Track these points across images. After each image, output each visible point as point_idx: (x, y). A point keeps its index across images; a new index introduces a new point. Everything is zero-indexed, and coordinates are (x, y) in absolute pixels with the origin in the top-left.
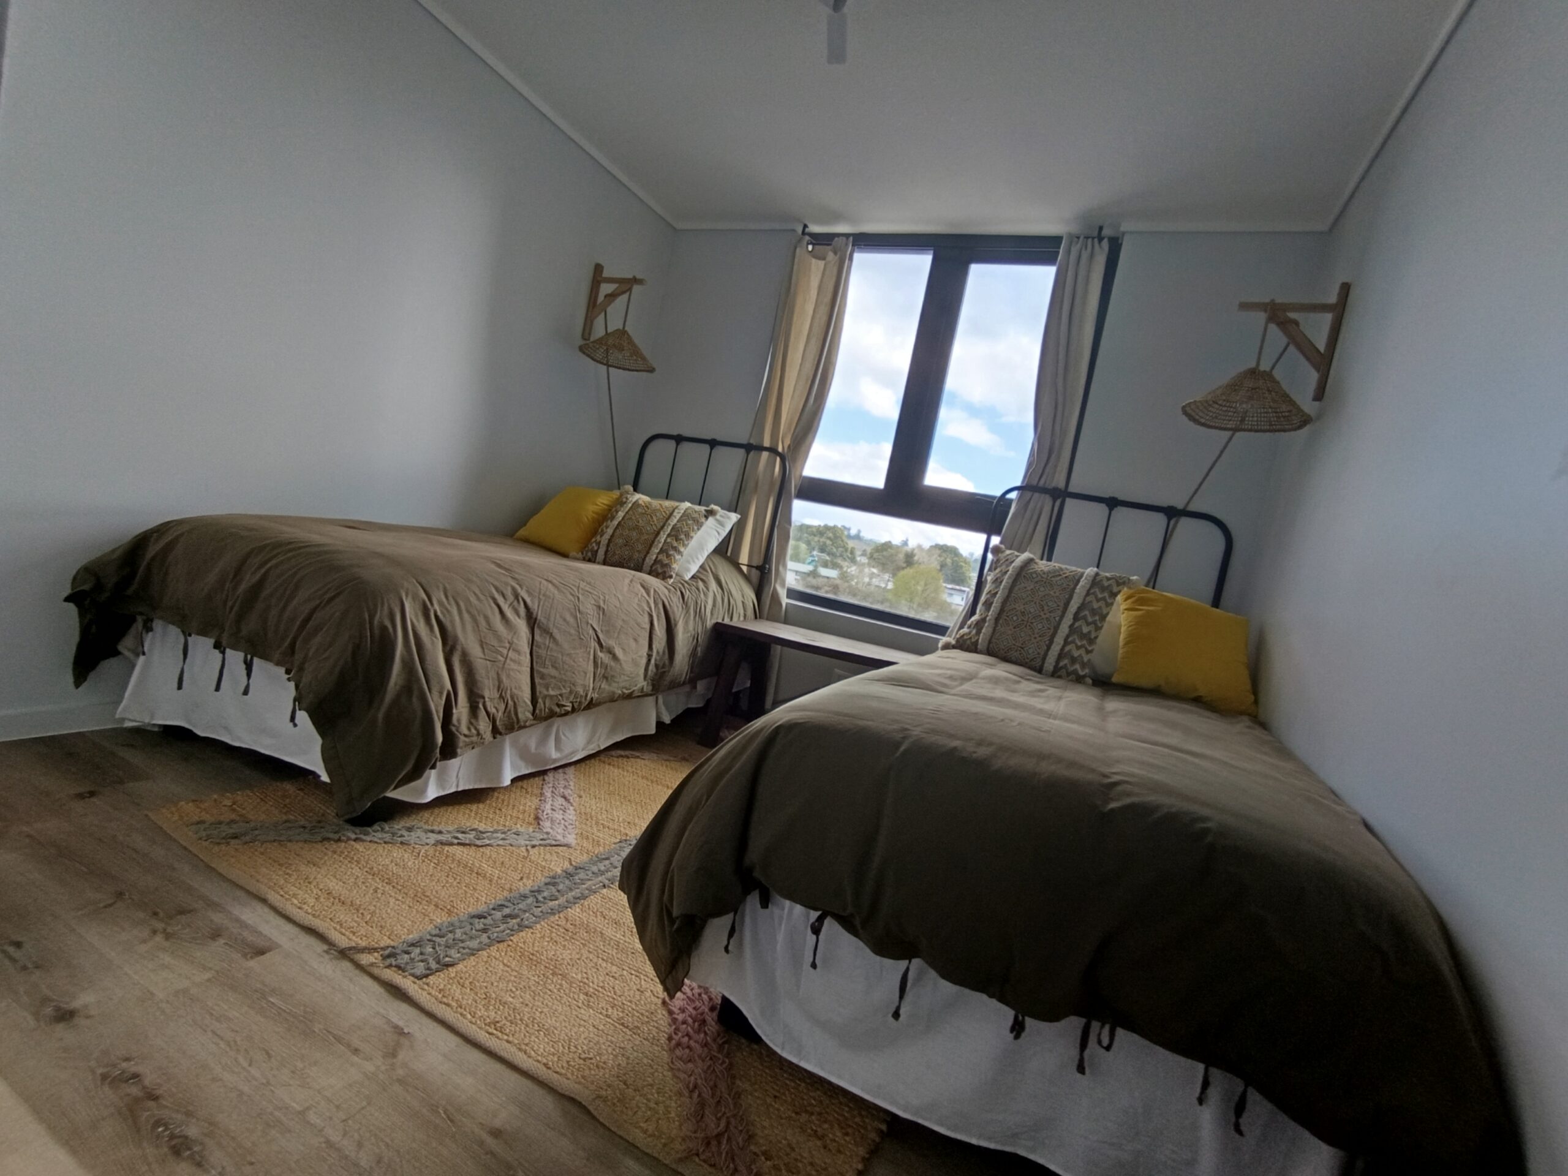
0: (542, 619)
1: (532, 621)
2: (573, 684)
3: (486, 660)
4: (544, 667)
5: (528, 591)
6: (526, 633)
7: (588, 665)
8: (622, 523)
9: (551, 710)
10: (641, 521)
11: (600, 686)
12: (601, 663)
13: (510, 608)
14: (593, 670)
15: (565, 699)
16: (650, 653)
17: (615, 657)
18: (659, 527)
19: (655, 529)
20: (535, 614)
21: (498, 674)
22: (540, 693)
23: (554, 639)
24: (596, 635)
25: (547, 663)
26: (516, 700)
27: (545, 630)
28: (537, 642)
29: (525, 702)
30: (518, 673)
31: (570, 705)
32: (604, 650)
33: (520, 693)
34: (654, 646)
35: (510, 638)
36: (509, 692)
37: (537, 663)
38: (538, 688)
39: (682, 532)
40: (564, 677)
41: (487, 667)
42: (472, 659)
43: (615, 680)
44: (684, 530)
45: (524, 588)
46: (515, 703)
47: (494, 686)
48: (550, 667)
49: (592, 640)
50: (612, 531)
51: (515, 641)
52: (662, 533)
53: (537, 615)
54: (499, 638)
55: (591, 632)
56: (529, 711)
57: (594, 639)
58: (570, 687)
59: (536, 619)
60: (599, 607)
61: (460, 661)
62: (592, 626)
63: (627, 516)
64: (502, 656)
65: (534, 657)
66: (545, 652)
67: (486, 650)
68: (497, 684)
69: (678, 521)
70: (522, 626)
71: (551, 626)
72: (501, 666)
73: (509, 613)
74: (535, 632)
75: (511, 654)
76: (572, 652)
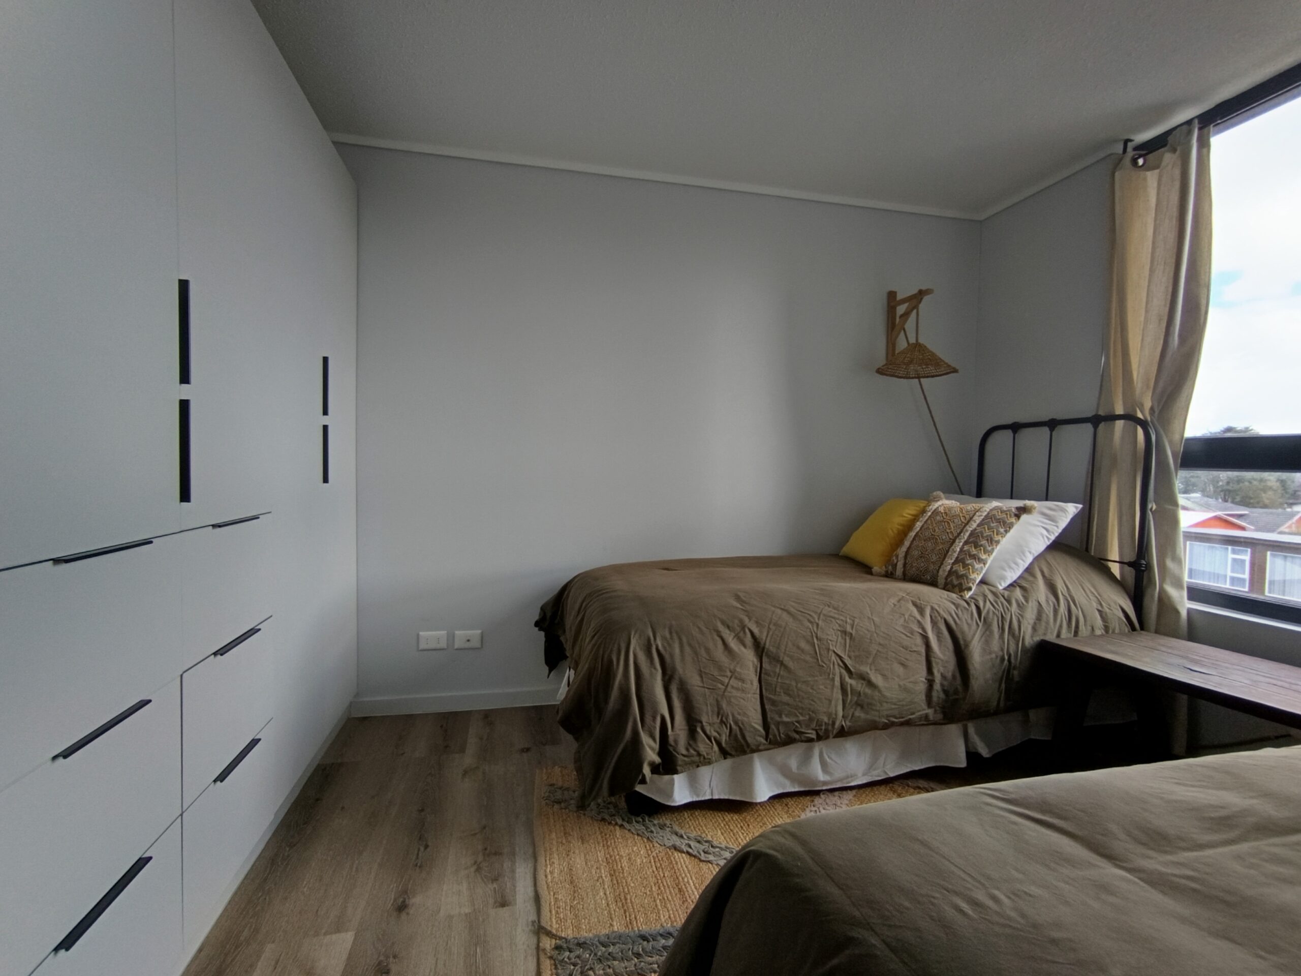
0: (771, 648)
1: (759, 649)
2: (813, 712)
3: (704, 687)
4: (775, 695)
5: (757, 622)
6: (753, 662)
7: (832, 692)
8: (919, 534)
9: (787, 736)
10: (937, 530)
11: (853, 714)
12: (852, 690)
13: (735, 639)
14: (840, 697)
15: (803, 726)
16: (930, 678)
17: (870, 684)
18: (955, 534)
19: (951, 537)
20: (762, 643)
21: (717, 701)
22: (772, 719)
23: (786, 667)
24: (843, 662)
25: (778, 689)
26: (741, 726)
27: (774, 659)
28: (766, 670)
29: (754, 728)
30: (742, 700)
31: (814, 732)
32: (854, 676)
33: (745, 719)
34: (935, 671)
35: (732, 667)
36: (731, 717)
37: (766, 690)
38: (769, 715)
39: (982, 537)
40: (800, 704)
41: (705, 695)
42: (689, 687)
43: (874, 708)
44: (985, 535)
45: (754, 619)
46: (741, 729)
47: (712, 711)
48: (782, 694)
49: (836, 666)
50: (909, 543)
51: (738, 669)
52: (957, 541)
53: (765, 644)
54: (720, 669)
55: (834, 658)
56: (761, 736)
57: (839, 665)
58: (809, 714)
59: (764, 648)
60: (844, 632)
61: (678, 689)
62: (834, 652)
63: (925, 526)
64: (723, 685)
65: (763, 684)
66: (775, 679)
67: (704, 680)
68: (716, 709)
69: (978, 526)
70: (749, 656)
71: (782, 655)
72: (721, 693)
73: (733, 644)
74: (764, 661)
75: (733, 682)
76: (810, 679)
